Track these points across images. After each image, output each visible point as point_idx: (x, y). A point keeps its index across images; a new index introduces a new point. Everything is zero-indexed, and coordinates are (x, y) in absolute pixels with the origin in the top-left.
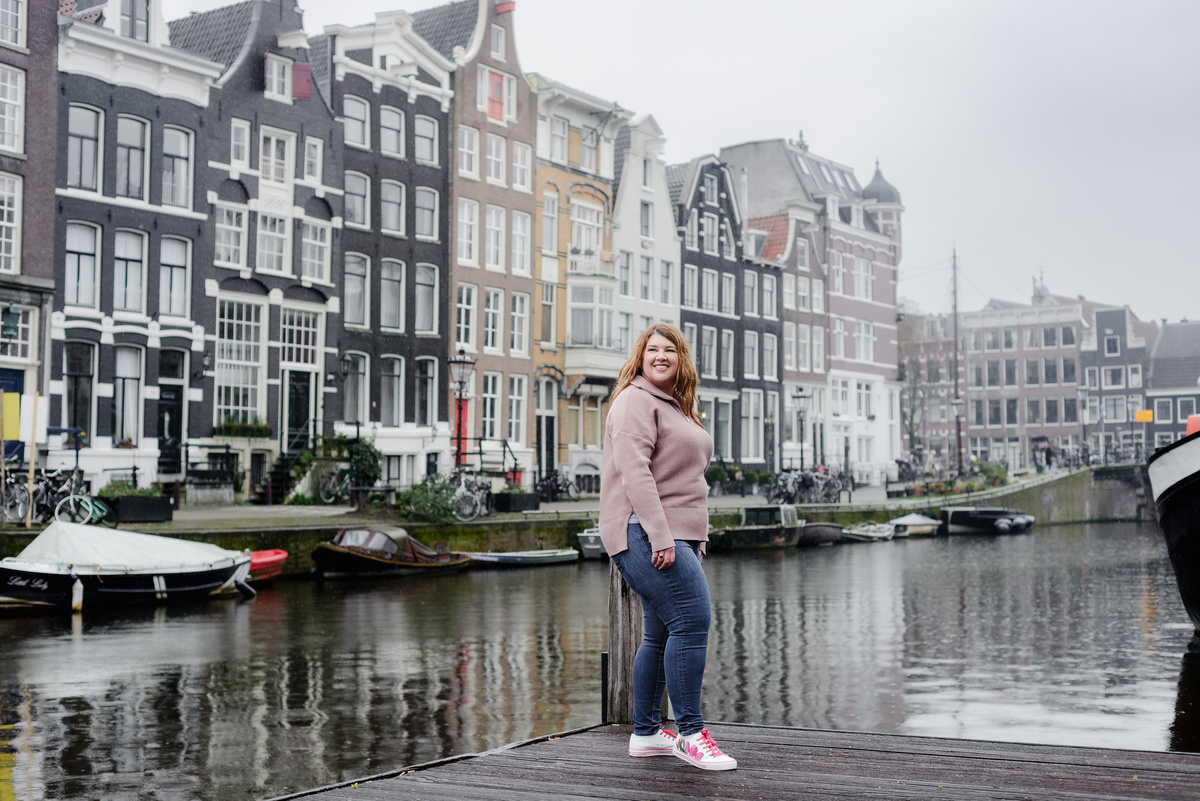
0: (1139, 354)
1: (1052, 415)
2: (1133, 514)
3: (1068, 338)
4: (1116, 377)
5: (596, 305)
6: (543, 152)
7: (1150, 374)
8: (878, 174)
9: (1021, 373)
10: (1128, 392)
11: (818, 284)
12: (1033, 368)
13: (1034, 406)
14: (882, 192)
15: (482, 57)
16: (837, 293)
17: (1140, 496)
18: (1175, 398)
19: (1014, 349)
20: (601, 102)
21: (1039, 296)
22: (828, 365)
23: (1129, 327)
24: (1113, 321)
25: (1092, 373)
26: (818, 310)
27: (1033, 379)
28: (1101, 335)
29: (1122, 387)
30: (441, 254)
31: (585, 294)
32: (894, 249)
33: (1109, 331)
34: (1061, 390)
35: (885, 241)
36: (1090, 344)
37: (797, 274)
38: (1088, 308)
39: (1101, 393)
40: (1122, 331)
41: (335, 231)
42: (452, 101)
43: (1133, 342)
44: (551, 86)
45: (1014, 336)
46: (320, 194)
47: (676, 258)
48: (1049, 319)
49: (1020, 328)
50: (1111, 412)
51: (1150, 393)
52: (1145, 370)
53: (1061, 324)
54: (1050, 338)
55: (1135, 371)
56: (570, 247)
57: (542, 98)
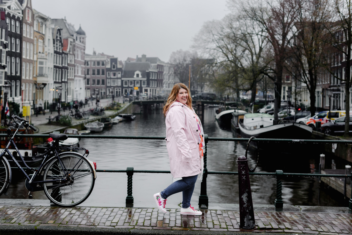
0: (120, 70)
1: (98, 83)
2: (139, 112)
3: (103, 64)
4: (114, 75)
5: (44, 66)
6: (35, 29)
7: (123, 74)
8: (80, 28)
9: (91, 72)
10: (117, 78)
11: (73, 56)
12: (94, 71)
13: (94, 81)
14: (80, 33)
15: (27, 7)
16: (76, 58)
17: (141, 108)
18: (128, 80)
19: (89, 66)
20: (45, 16)
21: (95, 53)
22: (75, 76)
23: (118, 63)
24: (114, 61)
25: (109, 73)
26: (73, 63)
27: (94, 74)
28: (111, 64)
29: (116, 77)
30: (20, 55)
31: (41, 63)
32: (84, 47)
33: (113, 63)
34: (101, 77)
35: (83, 45)
36: (108, 66)
37: (70, 54)
38: (108, 57)
39: (111, 78)
40: (116, 63)
41: (7, 52)
42: (22, 17)
43: (119, 66)
44: (38, 13)
45: (89, 63)
46: (5, 43)
47: (53, 52)
48: (98, 59)
49: (91, 61)
50: (113, 83)
51: (123, 79)
52: (122, 73)
53: (101, 61)
54: (98, 63)
55: (119, 73)
56: (38, 52)
57: (35, 16)
